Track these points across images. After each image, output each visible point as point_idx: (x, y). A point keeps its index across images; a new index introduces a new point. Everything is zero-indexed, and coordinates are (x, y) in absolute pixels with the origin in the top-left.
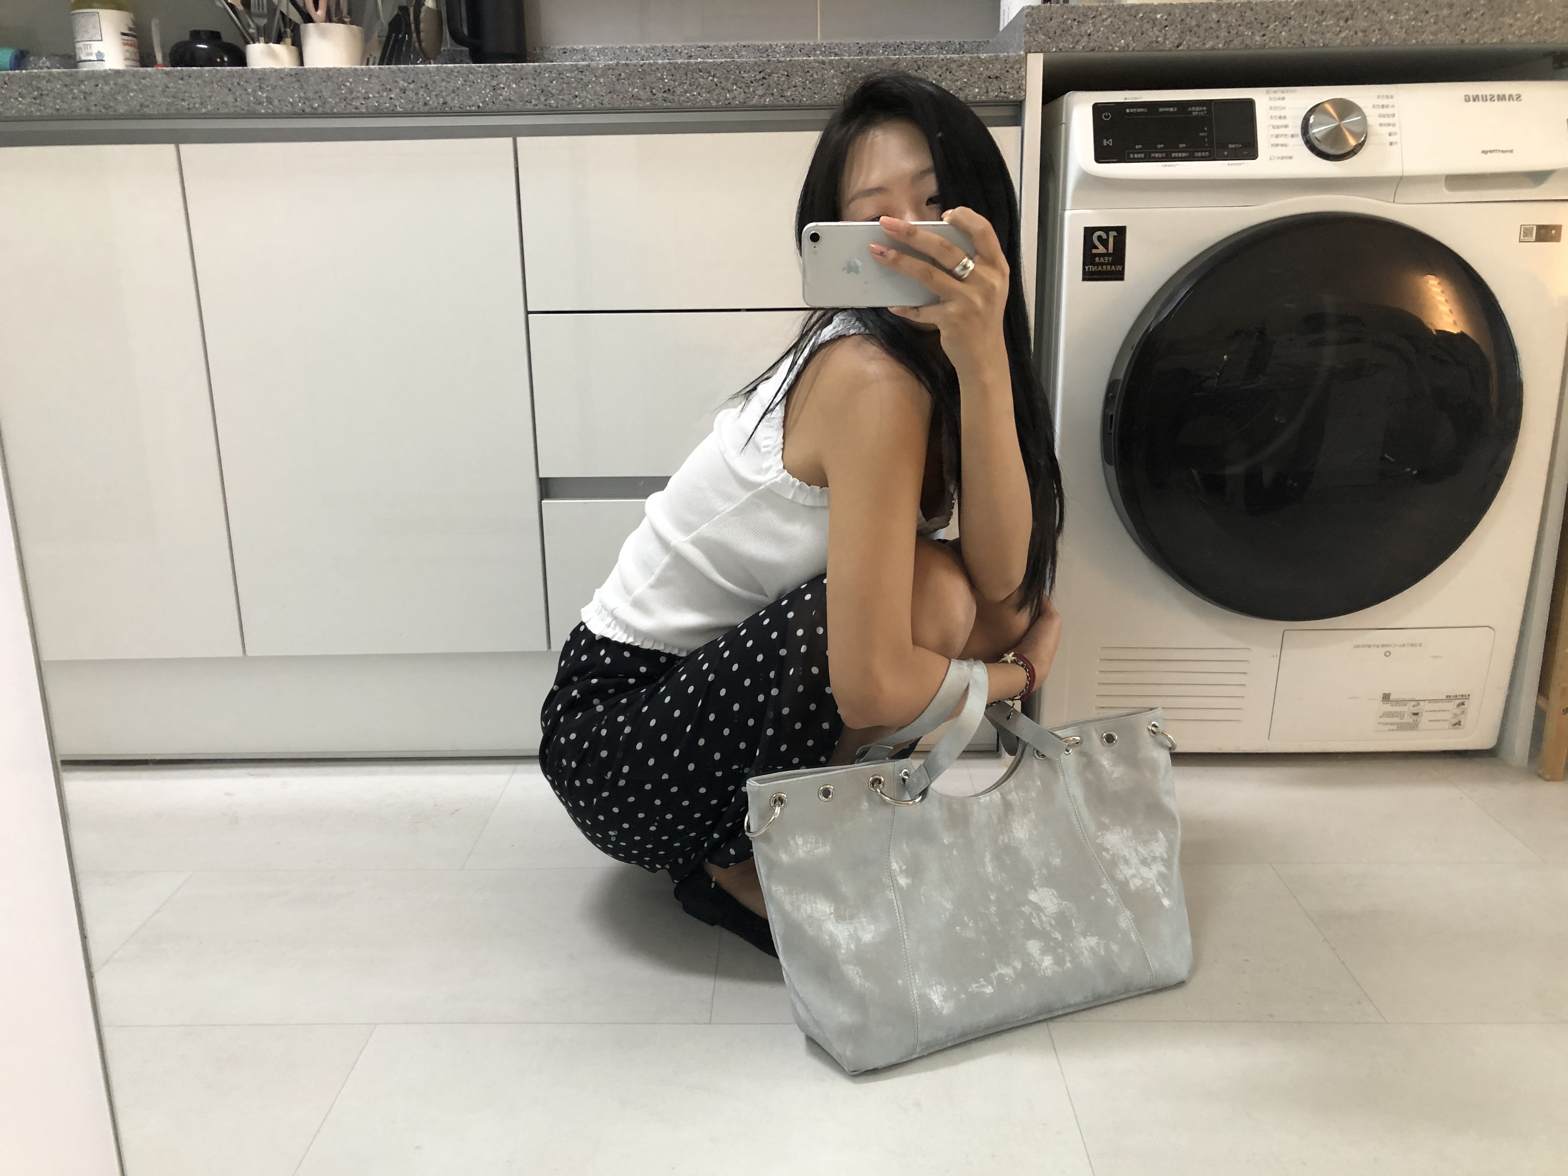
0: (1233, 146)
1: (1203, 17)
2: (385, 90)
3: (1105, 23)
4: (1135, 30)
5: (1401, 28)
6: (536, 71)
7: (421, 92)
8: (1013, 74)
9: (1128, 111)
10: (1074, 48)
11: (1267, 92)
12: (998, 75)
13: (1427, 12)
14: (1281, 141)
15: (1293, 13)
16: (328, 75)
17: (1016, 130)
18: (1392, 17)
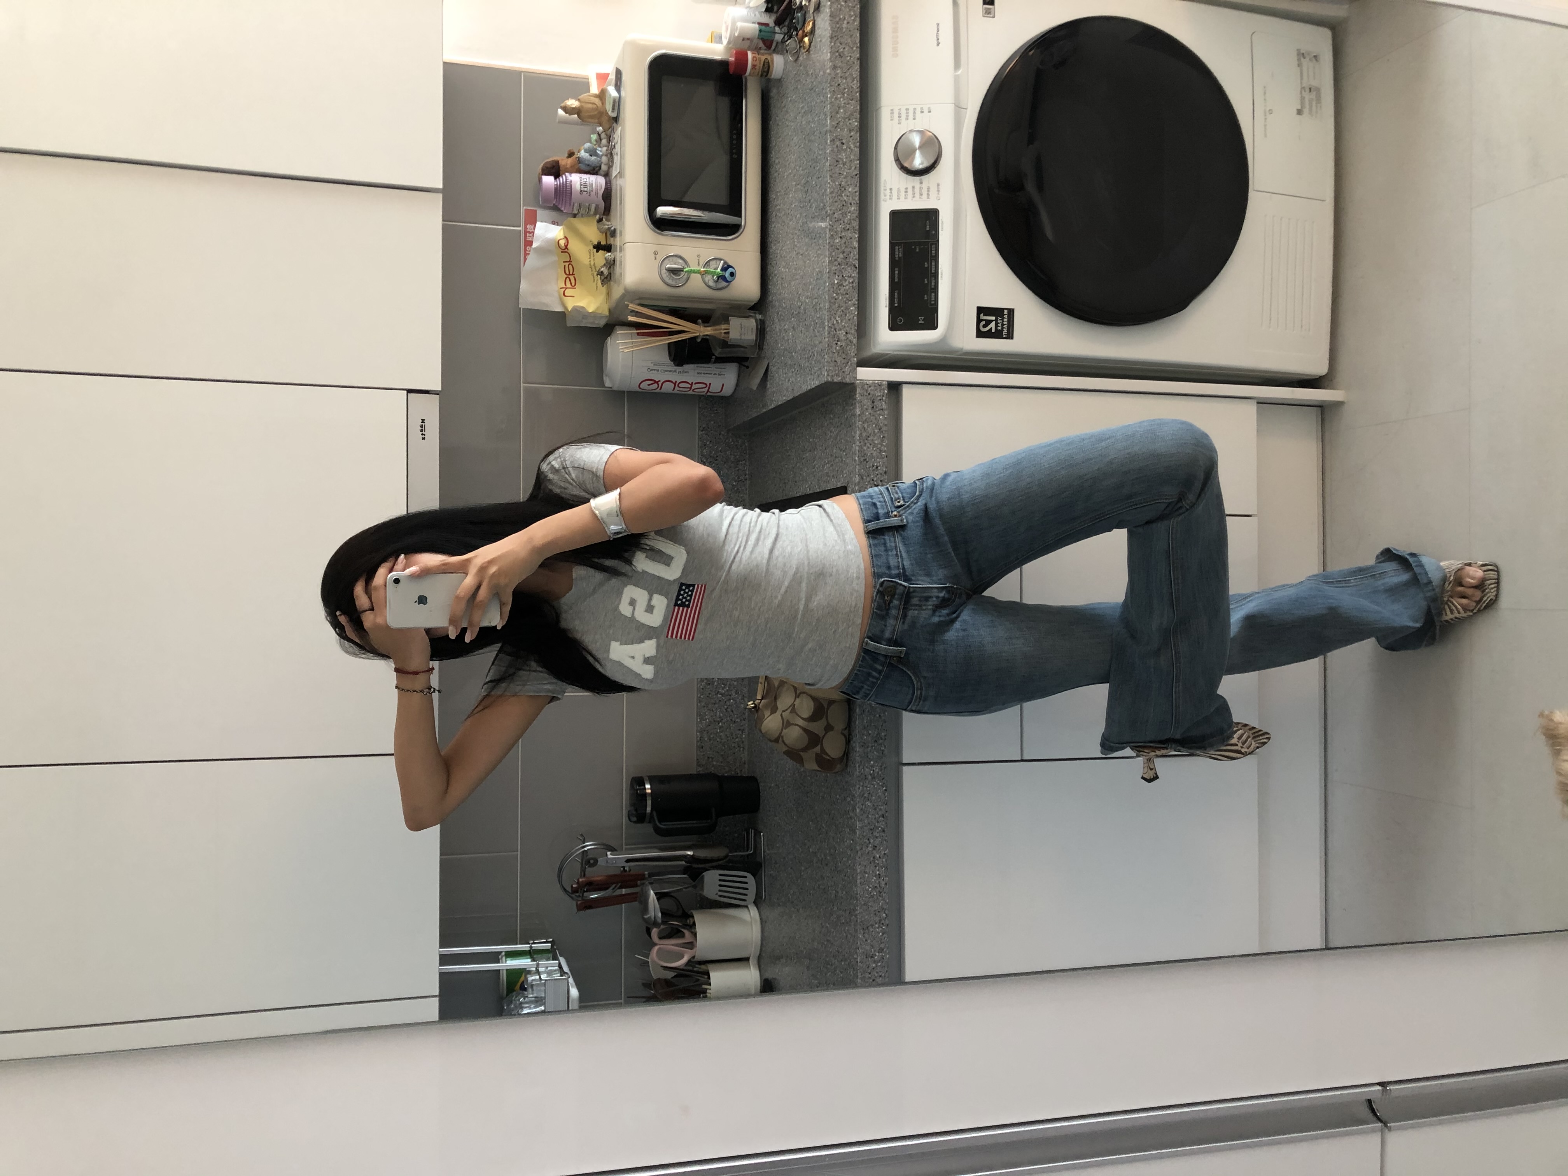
0: (928, 227)
1: (838, 249)
2: (874, 861)
3: (840, 321)
4: (845, 299)
5: (848, 104)
6: (863, 746)
7: (876, 834)
8: (871, 390)
9: (896, 305)
10: (855, 345)
11: (886, 201)
12: (871, 401)
13: (839, 85)
14: (925, 192)
15: (837, 183)
16: (864, 904)
17: (905, 387)
18: (842, 111)
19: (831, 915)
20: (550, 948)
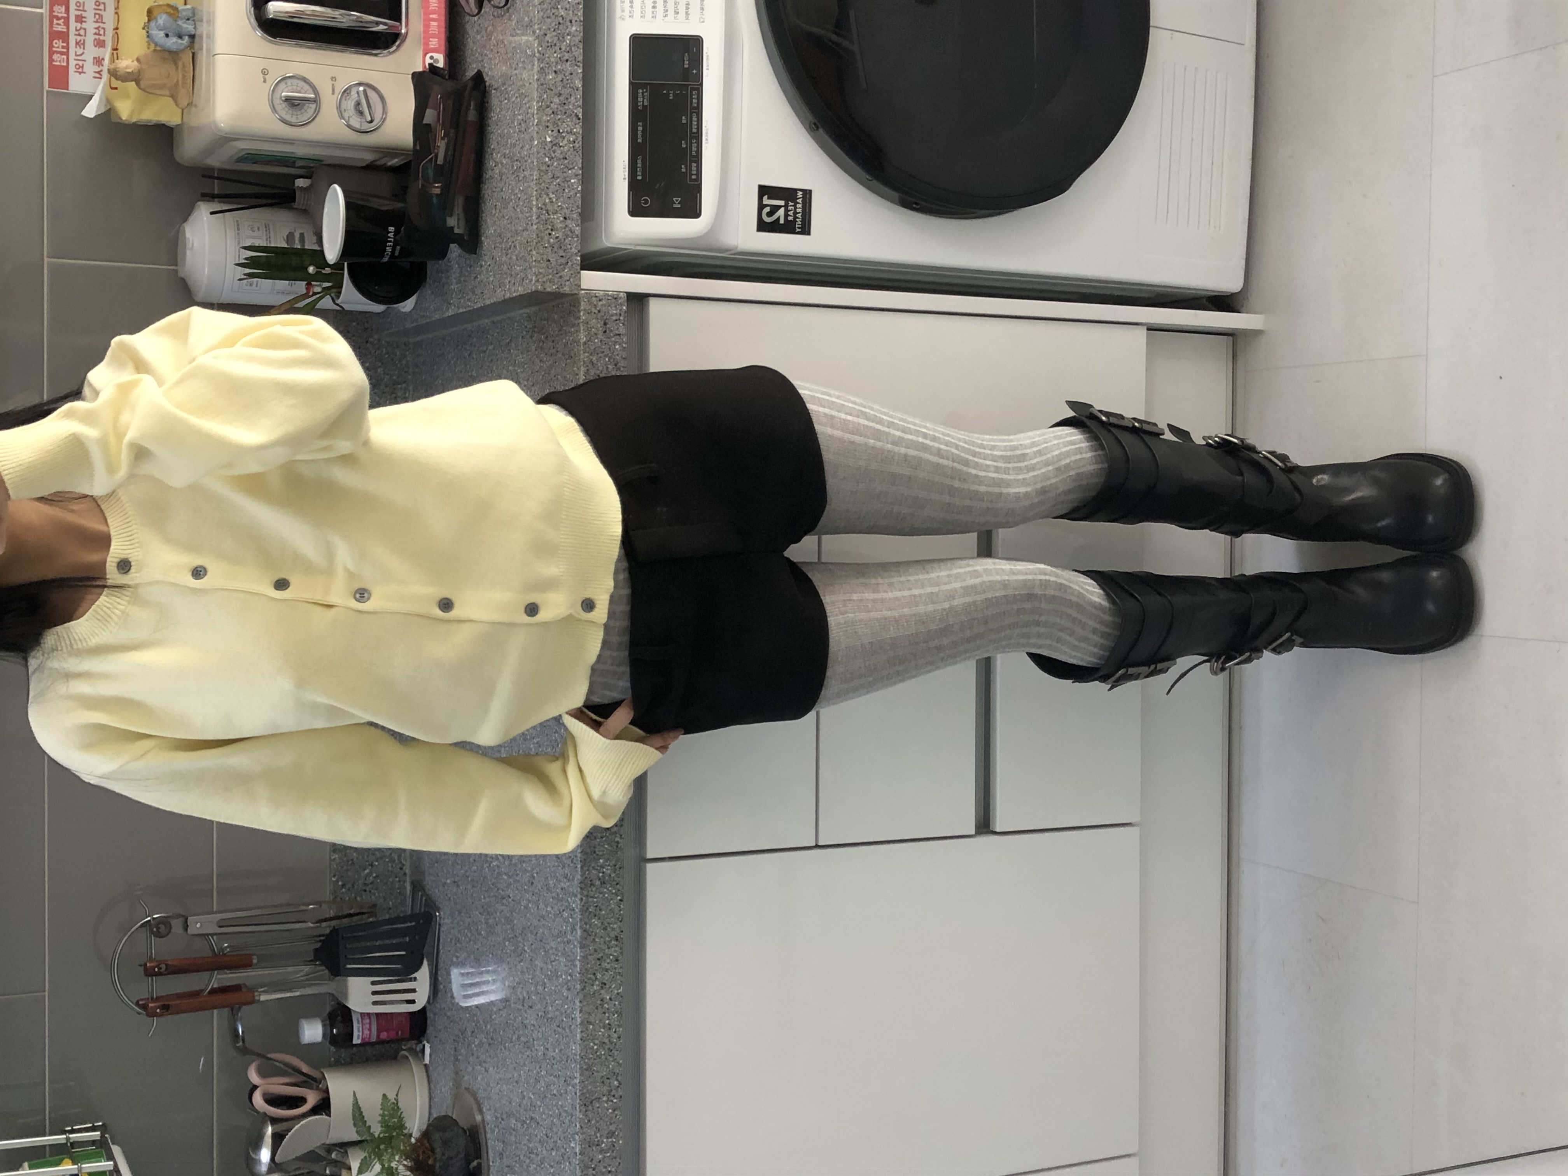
0: (687, 63)
1: (552, 90)
2: (602, 1005)
3: (554, 200)
4: (562, 166)
7: (605, 965)
8: (602, 305)
9: (639, 178)
10: (577, 236)
11: (623, 19)
12: (602, 323)
14: (682, 9)
16: (586, 1070)
17: (653, 304)
19: (537, 1081)
20: (99, 1138)
